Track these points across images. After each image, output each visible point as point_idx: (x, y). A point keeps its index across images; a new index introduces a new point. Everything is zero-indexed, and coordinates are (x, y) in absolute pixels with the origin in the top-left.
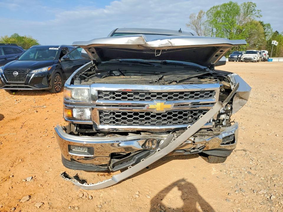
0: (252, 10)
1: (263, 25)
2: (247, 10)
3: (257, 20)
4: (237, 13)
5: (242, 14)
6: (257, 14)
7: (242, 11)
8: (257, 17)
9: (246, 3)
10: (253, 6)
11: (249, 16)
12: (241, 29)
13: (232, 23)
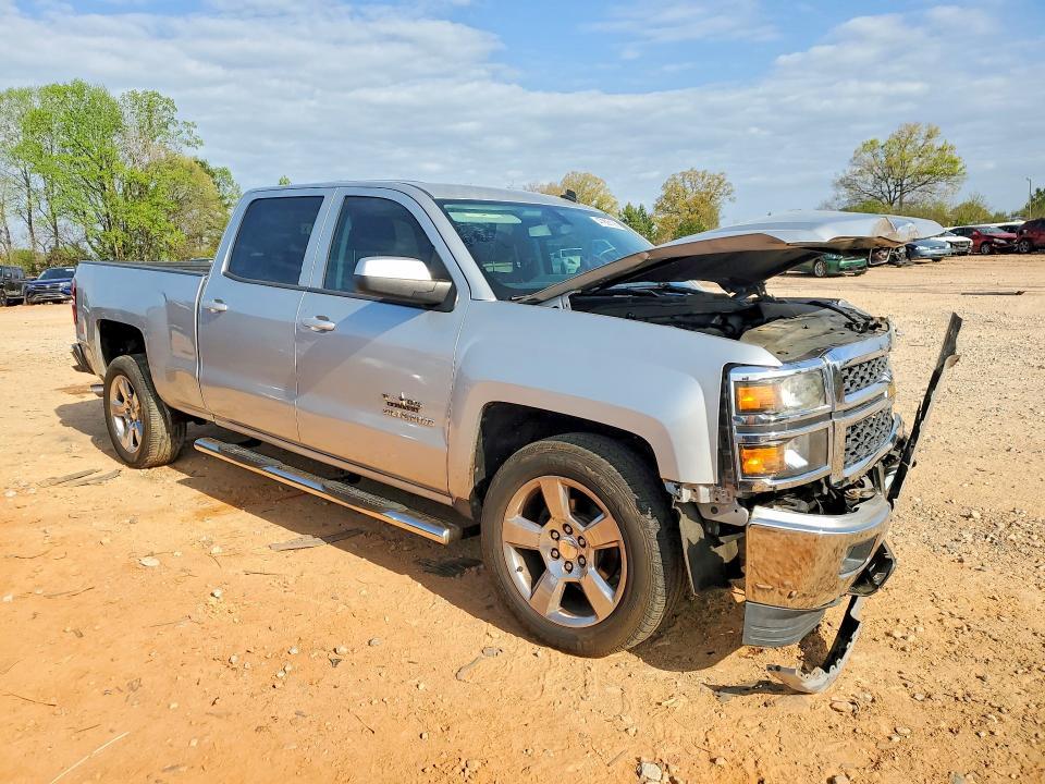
0: (165, 120)
1: (208, 172)
2: (149, 118)
3: (189, 154)
4: (116, 126)
5: (133, 132)
6: (185, 135)
7: (130, 120)
8: (188, 144)
9: (140, 91)
10: (165, 109)
11: (158, 139)
12: (145, 181)
13: (106, 160)
